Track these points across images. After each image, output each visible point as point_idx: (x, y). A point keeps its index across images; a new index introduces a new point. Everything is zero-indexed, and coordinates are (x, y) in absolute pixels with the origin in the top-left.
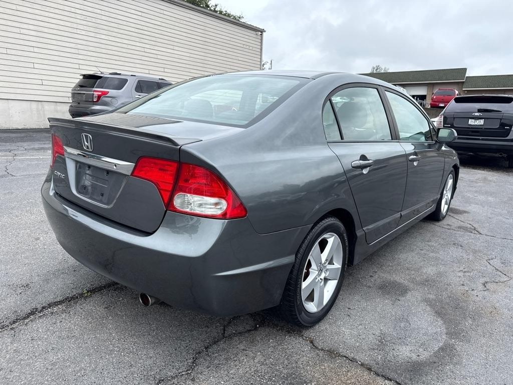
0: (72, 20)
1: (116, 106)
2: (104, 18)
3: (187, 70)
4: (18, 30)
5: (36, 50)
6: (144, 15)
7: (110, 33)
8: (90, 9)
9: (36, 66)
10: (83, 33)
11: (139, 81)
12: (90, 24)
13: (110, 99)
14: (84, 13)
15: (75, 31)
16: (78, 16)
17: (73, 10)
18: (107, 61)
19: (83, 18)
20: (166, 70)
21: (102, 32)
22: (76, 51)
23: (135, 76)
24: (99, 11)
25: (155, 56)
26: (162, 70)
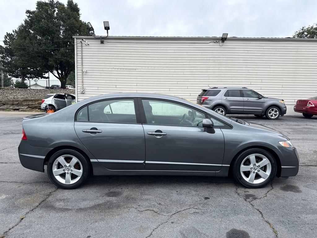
0: (207, 63)
1: (212, 104)
2: (224, 59)
3: (280, 79)
4: (183, 73)
5: (189, 80)
6: (249, 52)
7: (227, 66)
8: (217, 56)
9: (189, 87)
10: (213, 68)
11: (228, 90)
12: (217, 63)
13: (209, 101)
14: (214, 59)
15: (208, 68)
16: (211, 61)
17: (208, 59)
18: (224, 81)
19: (213, 61)
20: (263, 81)
21: (222, 66)
22: (208, 78)
23: (226, 88)
24: (222, 56)
25: (256, 74)
26: (261, 81)
